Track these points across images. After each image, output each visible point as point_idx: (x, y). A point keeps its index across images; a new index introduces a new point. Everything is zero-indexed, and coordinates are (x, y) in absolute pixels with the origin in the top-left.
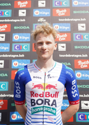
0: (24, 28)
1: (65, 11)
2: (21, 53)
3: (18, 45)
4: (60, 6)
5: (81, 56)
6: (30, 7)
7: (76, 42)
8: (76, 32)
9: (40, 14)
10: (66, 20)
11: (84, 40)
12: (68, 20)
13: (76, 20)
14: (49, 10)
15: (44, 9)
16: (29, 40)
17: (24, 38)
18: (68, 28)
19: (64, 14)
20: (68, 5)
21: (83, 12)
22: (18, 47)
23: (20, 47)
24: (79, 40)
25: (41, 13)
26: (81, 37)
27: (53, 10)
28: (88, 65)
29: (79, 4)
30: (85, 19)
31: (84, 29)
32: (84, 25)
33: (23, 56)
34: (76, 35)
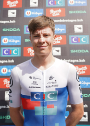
0: (14, 30)
1: (60, 11)
2: (11, 58)
3: (7, 49)
4: (54, 6)
5: (77, 61)
6: (21, 6)
7: (72, 45)
8: (72, 35)
9: (32, 15)
10: (61, 21)
11: (81, 43)
12: (64, 21)
13: (72, 21)
14: (42, 10)
15: (36, 9)
16: (20, 44)
17: (13, 41)
18: (64, 30)
19: (59, 14)
20: (63, 5)
21: (80, 12)
22: (6, 52)
23: (9, 52)
24: (75, 43)
25: (33, 13)
26: (77, 40)
27: (47, 10)
28: (85, 71)
29: (75, 3)
30: (82, 20)
31: (81, 31)
32: (81, 26)
33: (13, 61)
34: (72, 38)
